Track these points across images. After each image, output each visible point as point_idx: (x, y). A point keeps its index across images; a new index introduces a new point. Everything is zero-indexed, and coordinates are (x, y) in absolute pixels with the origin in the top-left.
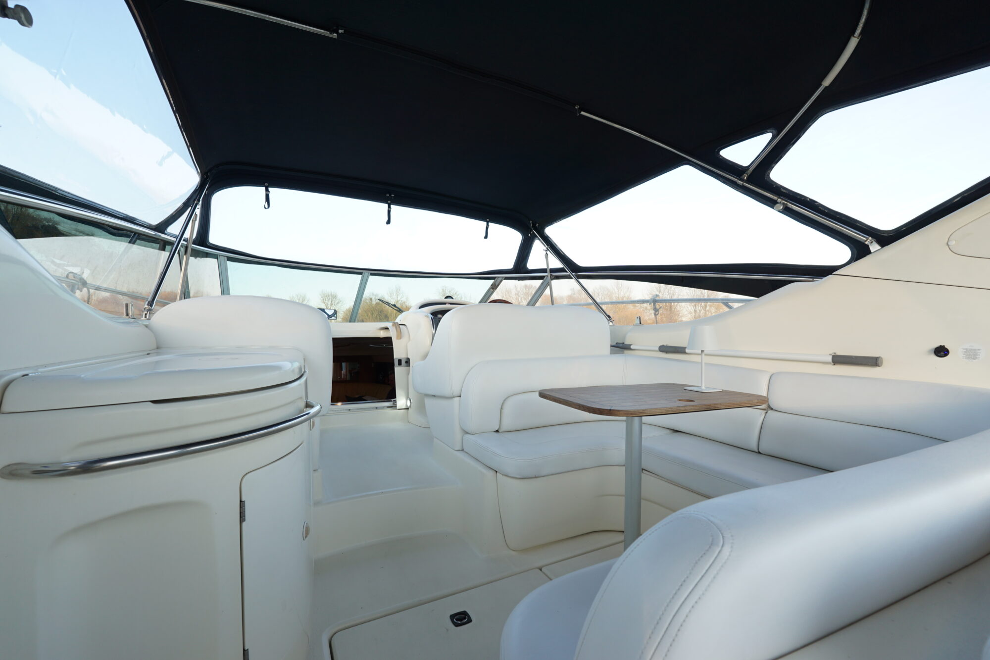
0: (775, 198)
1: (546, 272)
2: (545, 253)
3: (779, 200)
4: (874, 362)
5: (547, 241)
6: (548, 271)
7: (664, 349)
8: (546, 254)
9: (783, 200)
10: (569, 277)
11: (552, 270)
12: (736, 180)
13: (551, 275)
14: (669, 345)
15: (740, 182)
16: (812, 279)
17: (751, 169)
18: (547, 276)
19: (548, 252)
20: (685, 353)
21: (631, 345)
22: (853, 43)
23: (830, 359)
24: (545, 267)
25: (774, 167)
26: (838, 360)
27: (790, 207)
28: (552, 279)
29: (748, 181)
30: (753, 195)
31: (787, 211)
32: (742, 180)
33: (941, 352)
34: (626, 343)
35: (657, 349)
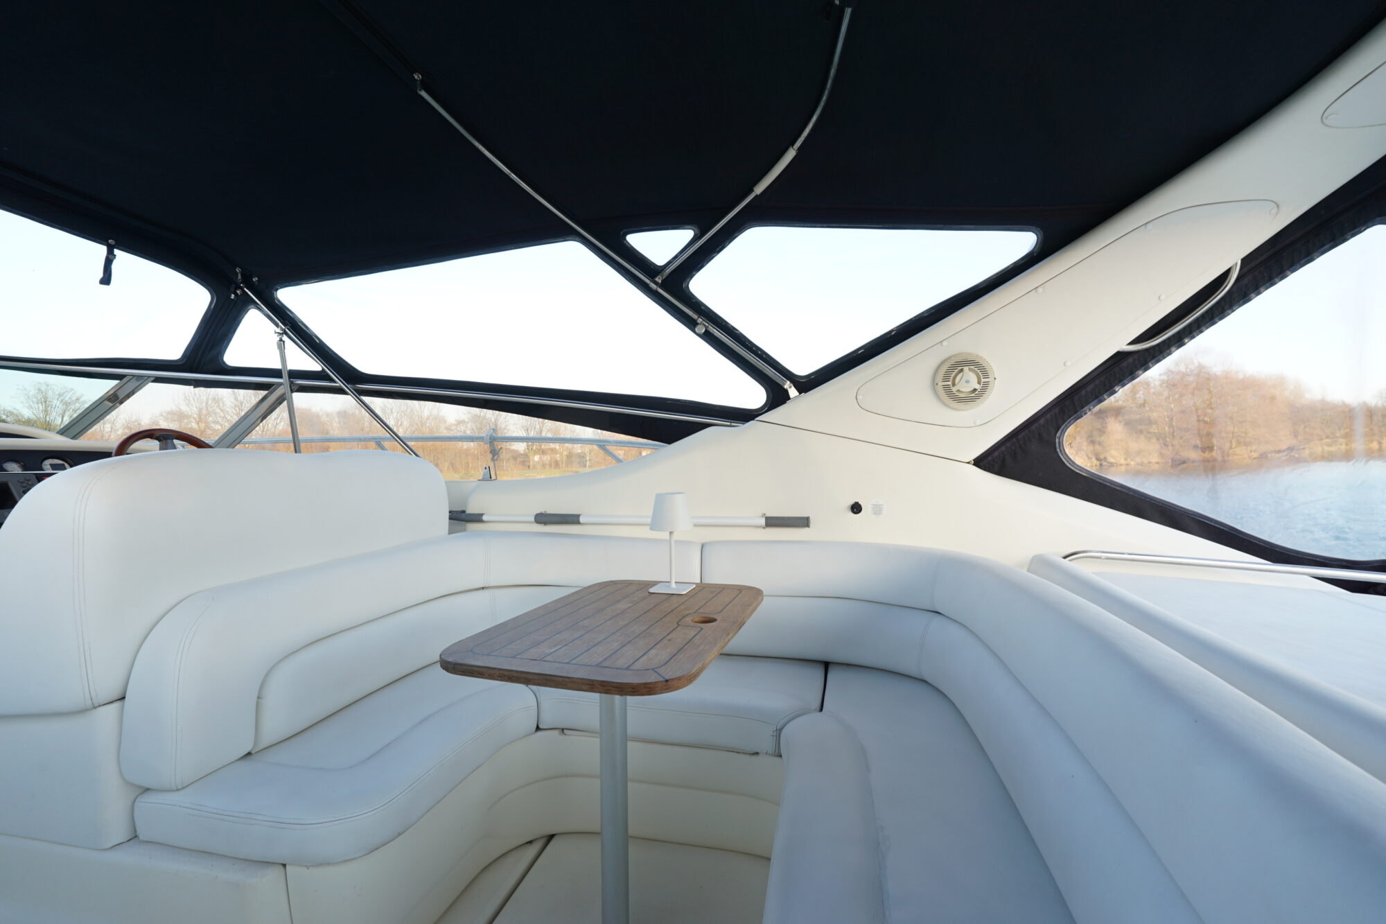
0: (695, 316)
1: (281, 377)
2: (278, 339)
3: (700, 320)
4: (804, 522)
5: (282, 315)
6: (285, 375)
7: (542, 519)
8: (281, 340)
9: (704, 320)
10: (340, 391)
11: (294, 374)
12: (647, 281)
13: (291, 383)
14: (549, 512)
15: (653, 286)
16: (729, 423)
17: (668, 271)
18: (280, 384)
19: (285, 338)
20: (578, 523)
21: (482, 515)
22: (791, 154)
23: (763, 522)
24: (277, 365)
25: (694, 275)
26: (772, 522)
27: (712, 332)
28: (292, 391)
29: (662, 286)
30: (668, 308)
31: (708, 337)
32: (656, 283)
33: (856, 508)
34: (469, 511)
35: (532, 519)
